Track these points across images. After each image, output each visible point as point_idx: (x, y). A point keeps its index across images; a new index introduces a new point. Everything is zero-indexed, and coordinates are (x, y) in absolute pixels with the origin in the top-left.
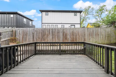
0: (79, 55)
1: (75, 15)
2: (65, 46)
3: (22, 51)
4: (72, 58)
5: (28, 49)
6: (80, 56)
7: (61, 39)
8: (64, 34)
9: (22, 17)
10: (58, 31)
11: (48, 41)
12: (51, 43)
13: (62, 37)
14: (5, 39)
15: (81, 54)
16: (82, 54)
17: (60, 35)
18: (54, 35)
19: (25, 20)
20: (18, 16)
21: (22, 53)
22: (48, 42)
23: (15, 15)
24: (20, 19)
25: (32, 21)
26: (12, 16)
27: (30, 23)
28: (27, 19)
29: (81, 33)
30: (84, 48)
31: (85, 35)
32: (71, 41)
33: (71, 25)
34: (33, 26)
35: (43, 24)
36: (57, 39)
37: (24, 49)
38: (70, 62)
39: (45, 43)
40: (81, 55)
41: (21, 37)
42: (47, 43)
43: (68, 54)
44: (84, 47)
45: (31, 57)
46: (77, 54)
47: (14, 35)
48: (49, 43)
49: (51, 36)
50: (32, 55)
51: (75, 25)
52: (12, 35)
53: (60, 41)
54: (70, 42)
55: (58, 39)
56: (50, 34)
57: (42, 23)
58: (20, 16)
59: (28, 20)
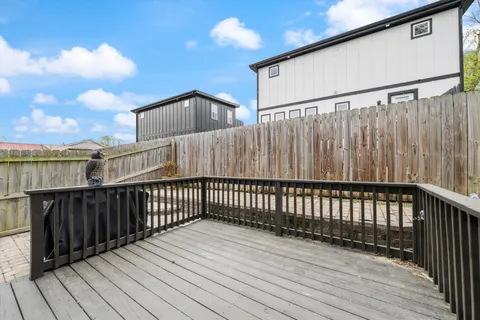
0: (383, 259)
1: (419, 33)
2: (326, 202)
3: (175, 202)
4: (323, 261)
5: (191, 197)
6: (378, 264)
7: (305, 166)
8: (317, 146)
9: (208, 102)
10: (292, 131)
11: (256, 174)
12: (264, 183)
13: (309, 157)
14: (156, 167)
15: (392, 254)
16: (405, 258)
17: (298, 148)
18: (275, 150)
19: (215, 108)
20: (198, 99)
21: (175, 206)
22: (255, 180)
23: (192, 100)
24: (203, 107)
25: (234, 107)
26: (186, 103)
27: (229, 114)
28: (220, 105)
29: (422, 132)
30: (415, 222)
31: (460, 138)
32: (355, 178)
33: (390, 95)
34: (237, 123)
35: (261, 113)
36: (287, 166)
37: (186, 196)
38: (295, 277)
39: (245, 182)
40: (389, 261)
41: (187, 161)
42: (252, 182)
43: (315, 238)
44: (416, 213)
45: (186, 224)
46: (367, 249)
47: (173, 157)
48: (258, 182)
49: (266, 156)
50: (192, 219)
51: (415, 92)
52: (168, 157)
53: (302, 176)
54: (351, 181)
55: (291, 167)
56: (262, 147)
57: (258, 110)
58: (203, 100)
59: (223, 107)
